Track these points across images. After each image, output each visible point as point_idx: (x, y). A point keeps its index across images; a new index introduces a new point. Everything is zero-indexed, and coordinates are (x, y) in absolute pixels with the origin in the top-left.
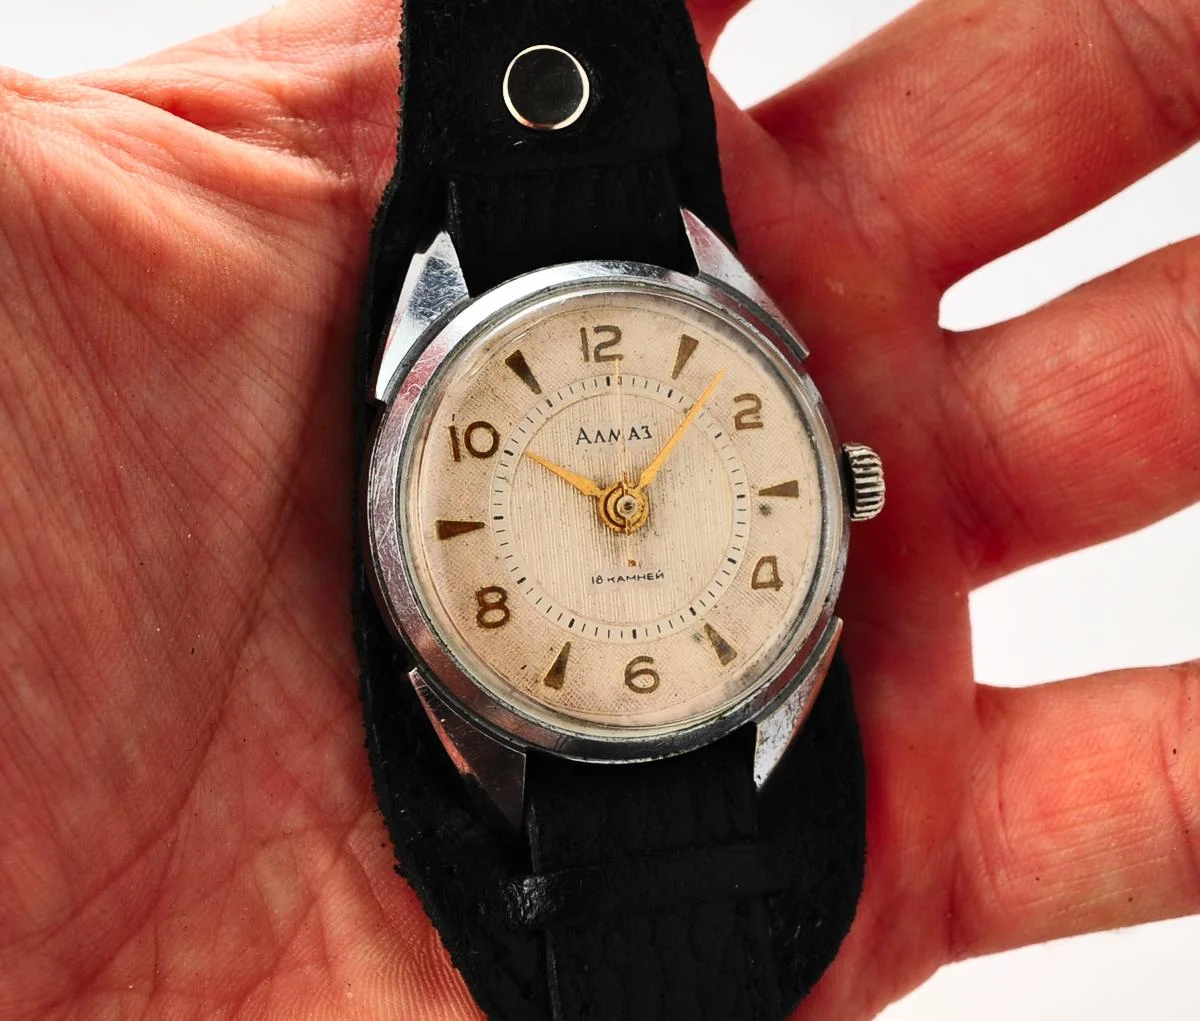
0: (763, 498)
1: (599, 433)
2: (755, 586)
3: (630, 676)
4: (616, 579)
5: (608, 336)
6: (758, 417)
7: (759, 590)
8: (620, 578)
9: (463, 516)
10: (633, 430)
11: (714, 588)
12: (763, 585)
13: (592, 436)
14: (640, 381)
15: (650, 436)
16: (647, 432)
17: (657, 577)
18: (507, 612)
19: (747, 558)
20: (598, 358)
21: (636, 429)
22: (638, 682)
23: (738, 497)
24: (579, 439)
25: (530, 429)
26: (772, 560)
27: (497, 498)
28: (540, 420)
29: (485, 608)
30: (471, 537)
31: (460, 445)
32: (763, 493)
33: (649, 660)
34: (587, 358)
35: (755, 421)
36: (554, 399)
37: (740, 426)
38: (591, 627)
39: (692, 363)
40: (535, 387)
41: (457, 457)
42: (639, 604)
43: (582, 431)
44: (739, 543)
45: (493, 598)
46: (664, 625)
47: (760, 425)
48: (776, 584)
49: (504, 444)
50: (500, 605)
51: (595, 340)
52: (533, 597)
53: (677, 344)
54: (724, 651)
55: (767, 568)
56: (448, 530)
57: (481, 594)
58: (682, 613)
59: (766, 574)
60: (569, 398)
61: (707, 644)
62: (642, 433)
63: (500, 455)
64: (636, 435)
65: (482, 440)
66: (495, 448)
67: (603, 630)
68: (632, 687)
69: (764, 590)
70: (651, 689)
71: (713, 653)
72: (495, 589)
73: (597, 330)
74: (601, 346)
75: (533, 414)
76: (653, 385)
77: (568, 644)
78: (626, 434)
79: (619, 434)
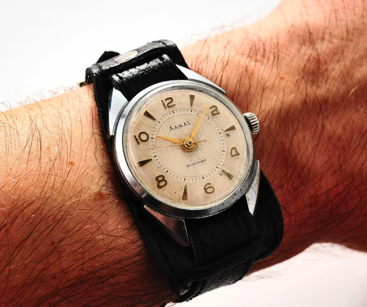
0: (226, 132)
1: (175, 127)
2: (232, 156)
3: (205, 190)
4: (193, 164)
5: (170, 101)
6: (218, 111)
7: (234, 157)
9: (145, 159)
10: (185, 123)
11: (221, 160)
12: (235, 155)
13: (174, 128)
14: (182, 110)
15: (190, 124)
16: (188, 123)
17: (204, 161)
18: (166, 181)
19: (227, 149)
20: (169, 107)
22: (208, 191)
23: (219, 134)
24: (170, 129)
25: (156, 130)
26: (234, 148)
27: (153, 151)
28: (158, 127)
29: (159, 182)
30: (149, 164)
31: (138, 140)
32: (226, 131)
33: (209, 184)
34: (165, 108)
36: (160, 121)
37: (213, 115)
38: (191, 179)
39: (195, 101)
40: (154, 119)
41: (138, 143)
42: (202, 170)
43: (170, 127)
44: (224, 146)
45: (160, 179)
46: (211, 173)
47: (219, 113)
48: (238, 154)
49: (150, 136)
50: (163, 180)
51: (166, 103)
52: (172, 176)
53: (189, 98)
54: (230, 176)
55: (234, 151)
56: (142, 163)
57: (157, 178)
58: (214, 169)
59: (234, 153)
60: (164, 120)
61: (224, 175)
62: (187, 124)
63: (150, 139)
64: (186, 124)
65: (144, 137)
66: (148, 138)
67: (194, 179)
68: (207, 192)
69: (235, 157)
70: (213, 192)
71: (227, 177)
72: (160, 176)
73: (166, 100)
74: (169, 103)
75: (156, 126)
76: (186, 110)
77: (186, 185)
78: (183, 125)
79: (181, 125)
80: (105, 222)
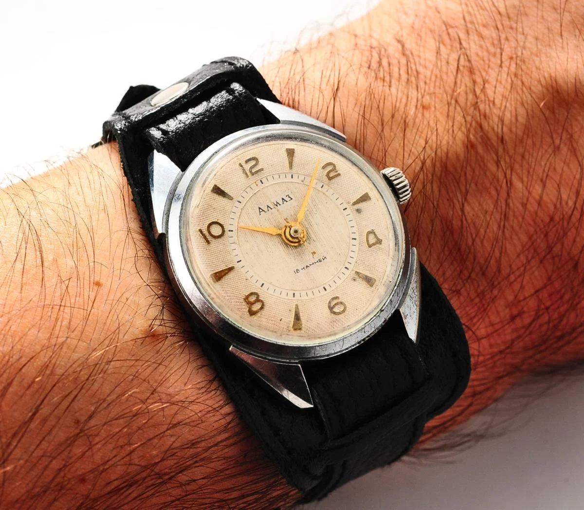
0: (355, 206)
1: (268, 207)
2: (370, 246)
3: (331, 308)
4: (305, 268)
5: (253, 163)
6: (337, 171)
7: (373, 247)
8: (307, 267)
9: (223, 267)
10: (283, 199)
11: (352, 254)
12: (374, 244)
13: (265, 209)
14: (276, 176)
15: (292, 199)
16: (289, 197)
17: (323, 259)
18: (262, 302)
19: (361, 235)
20: (253, 174)
21: (284, 198)
22: (336, 310)
23: (344, 210)
24: (260, 212)
25: (236, 217)
26: (372, 232)
27: (235, 252)
28: (238, 211)
29: (251, 304)
30: (231, 275)
31: (207, 237)
32: (354, 204)
33: (337, 298)
34: (247, 176)
35: (336, 174)
36: (241, 199)
37: (330, 179)
38: (303, 293)
39: (296, 159)
40: (231, 198)
41: (208, 242)
42: (323, 274)
43: (260, 208)
44: (354, 230)
45: (252, 299)
46: (336, 279)
47: (339, 175)
48: (379, 242)
49: (227, 228)
50: (258, 300)
51: (247, 167)
52: (271, 291)
53: (285, 154)
54: (369, 281)
55: (371, 236)
56: (219, 276)
57: (247, 297)
58: (342, 271)
59: (372, 240)
60: (247, 197)
61: (360, 280)
62: (287, 199)
63: (227, 234)
64: (285, 201)
65: (216, 230)
66: (223, 231)
67: (309, 292)
68: (335, 313)
69: (375, 246)
70: (344, 311)
71: (364, 283)
72: (252, 294)
73: (247, 162)
74: (251, 168)
75: (234, 210)
76: (283, 176)
77: (297, 305)
78: (281, 202)
79: (277, 203)
80: (164, 380)
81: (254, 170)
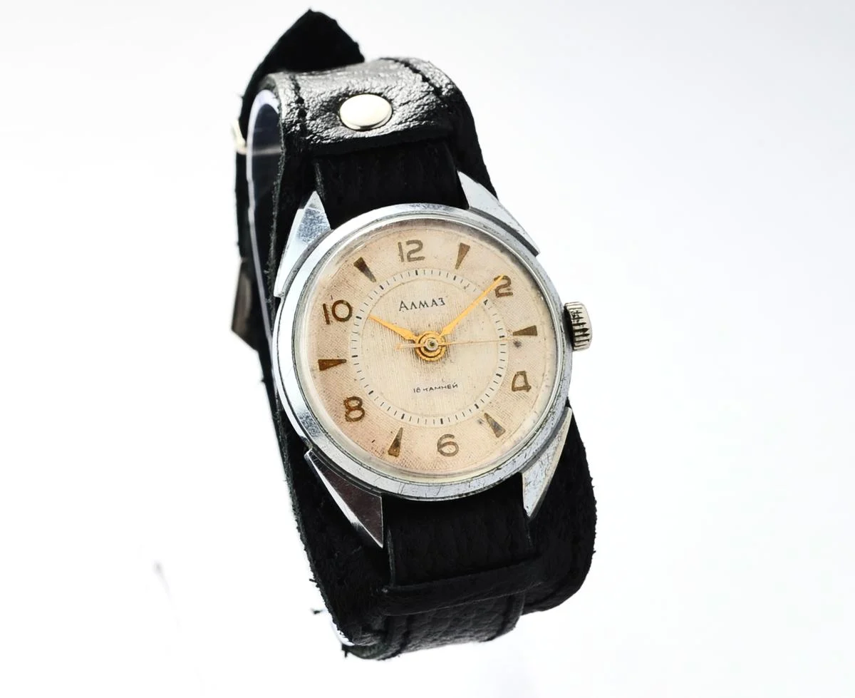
0: (515, 336)
1: (413, 304)
2: (514, 389)
3: (440, 446)
4: (428, 389)
5: (416, 246)
6: (509, 290)
7: (517, 392)
8: (431, 389)
9: (334, 356)
10: (434, 301)
11: (489, 392)
12: (520, 389)
13: (409, 306)
14: (436, 272)
15: (444, 304)
16: (442, 301)
17: (453, 387)
18: (363, 411)
19: (508, 373)
20: (410, 259)
21: (436, 301)
22: (445, 449)
23: (500, 337)
24: (401, 307)
25: (371, 303)
26: (523, 373)
27: (353, 345)
28: (376, 297)
29: (350, 409)
30: (340, 368)
31: (329, 315)
32: (516, 334)
33: (451, 436)
34: (403, 260)
35: (507, 291)
36: (384, 285)
37: (499, 295)
38: (415, 418)
39: (467, 259)
40: (373, 279)
41: (328, 322)
42: (444, 404)
44: (503, 364)
45: (354, 403)
46: (459, 414)
47: (510, 294)
48: (527, 387)
49: (356, 313)
50: (359, 408)
51: (406, 249)
52: (378, 403)
53: (457, 249)
54: (497, 429)
55: (521, 379)
56: (324, 365)
57: (347, 401)
58: (470, 407)
59: (520, 382)
60: (394, 284)
61: (486, 425)
62: (439, 302)
63: (353, 320)
64: (436, 304)
65: (342, 311)
66: (350, 315)
67: (422, 420)
68: (442, 453)
69: (520, 391)
70: (454, 454)
71: (491, 430)
72: (355, 398)
73: (409, 243)
74: (410, 252)
75: (372, 294)
76: (444, 274)
77: (402, 429)
78: (430, 303)
79: (425, 303)
81: (412, 256)
